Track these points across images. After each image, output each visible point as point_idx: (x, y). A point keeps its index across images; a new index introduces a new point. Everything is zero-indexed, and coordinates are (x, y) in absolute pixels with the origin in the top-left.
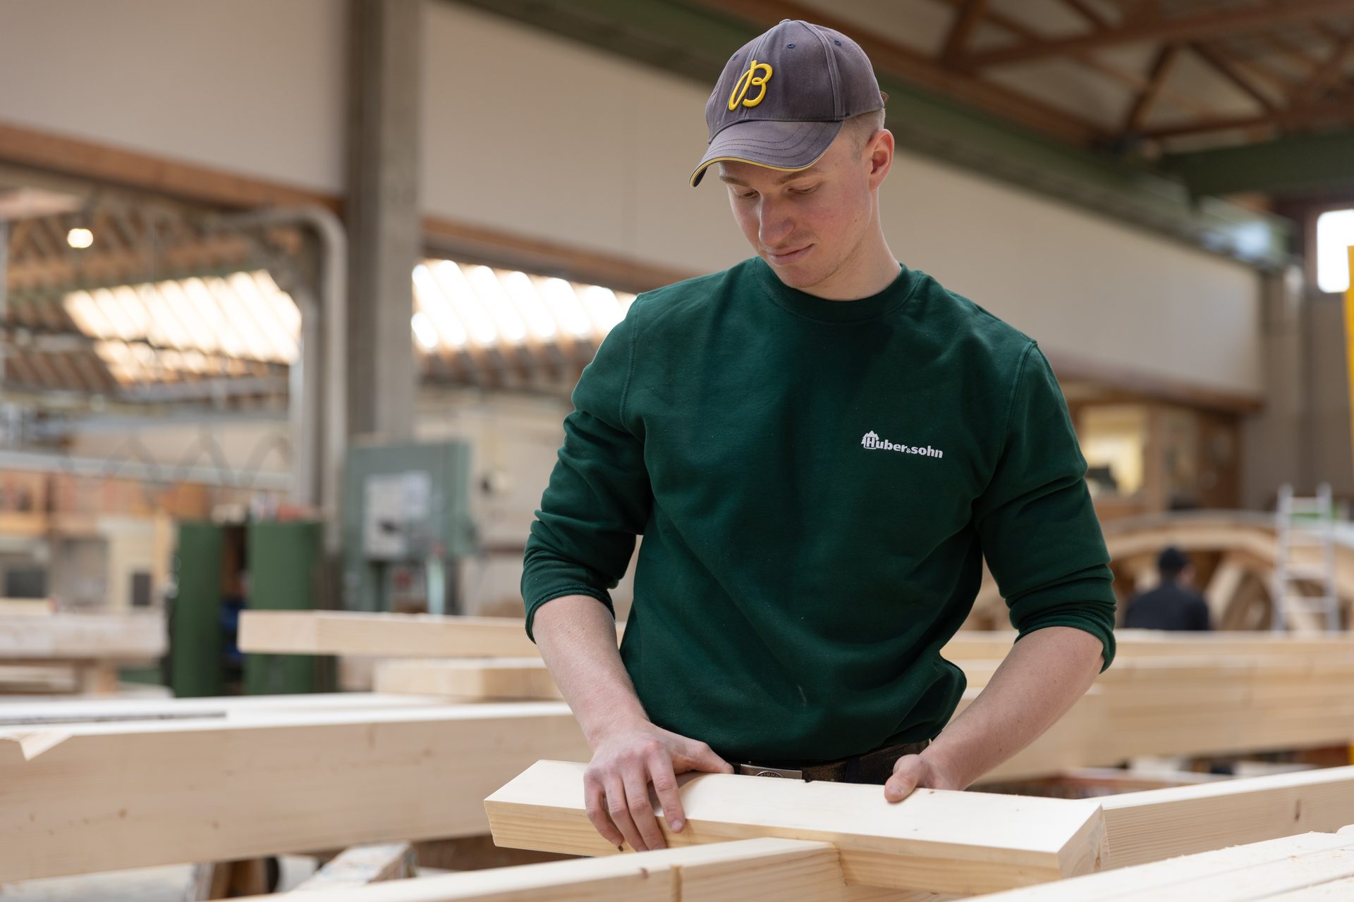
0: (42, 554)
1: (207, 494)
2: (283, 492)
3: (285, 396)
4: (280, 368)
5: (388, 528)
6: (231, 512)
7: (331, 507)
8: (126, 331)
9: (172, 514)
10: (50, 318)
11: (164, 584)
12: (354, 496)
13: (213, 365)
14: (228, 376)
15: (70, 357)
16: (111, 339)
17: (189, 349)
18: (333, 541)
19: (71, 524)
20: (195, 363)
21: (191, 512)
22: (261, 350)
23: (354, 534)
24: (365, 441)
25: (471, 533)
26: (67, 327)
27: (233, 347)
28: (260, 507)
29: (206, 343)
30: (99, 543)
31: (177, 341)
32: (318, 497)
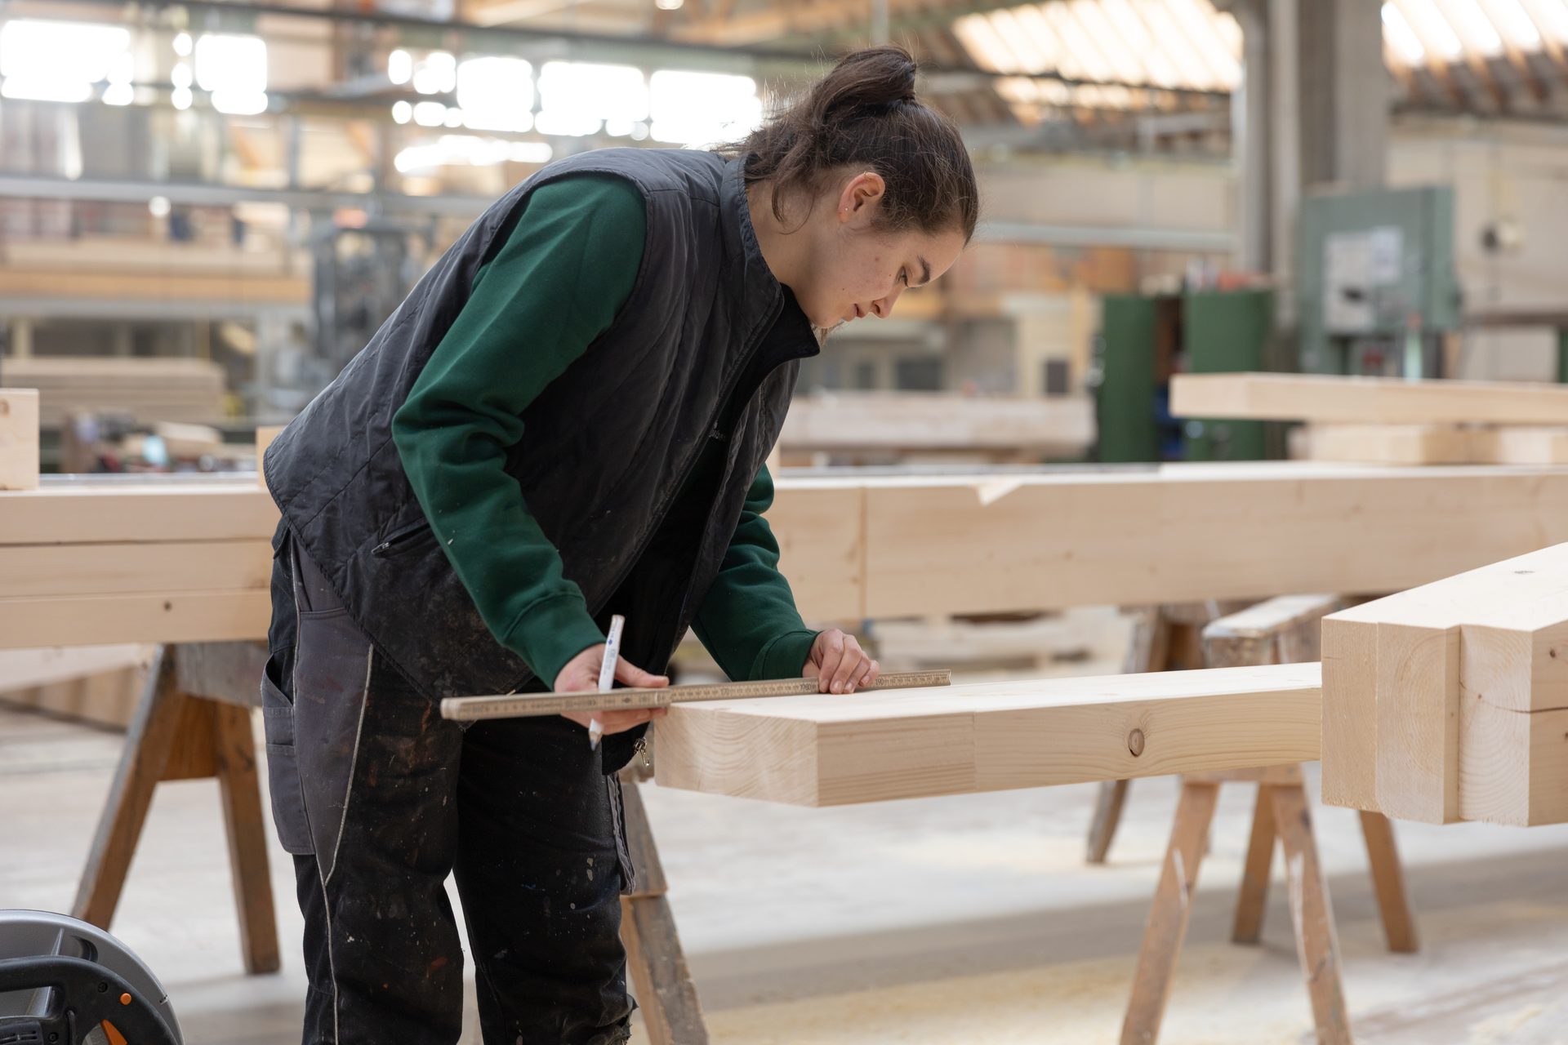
0: (937, 341)
1: (1134, 259)
2: (1226, 253)
3: (1227, 133)
4: (1222, 97)
5: (1353, 295)
6: (1166, 284)
7: (1283, 272)
8: (1035, 65)
9: (1093, 289)
10: (943, 54)
11: (1084, 372)
12: (1312, 258)
13: (1138, 99)
14: (1157, 112)
15: (965, 99)
16: (1015, 75)
17: (1110, 83)
18: (1286, 314)
19: (969, 304)
20: (1117, 98)
21: (1117, 284)
22: (1199, 79)
23: (1311, 305)
24: (1322, 191)
25: (1456, 299)
26: (962, 62)
27: (1166, 78)
28: (1196, 274)
29: (1133, 76)
30: (1005, 326)
31: (1097, 72)
32: (1267, 262)
